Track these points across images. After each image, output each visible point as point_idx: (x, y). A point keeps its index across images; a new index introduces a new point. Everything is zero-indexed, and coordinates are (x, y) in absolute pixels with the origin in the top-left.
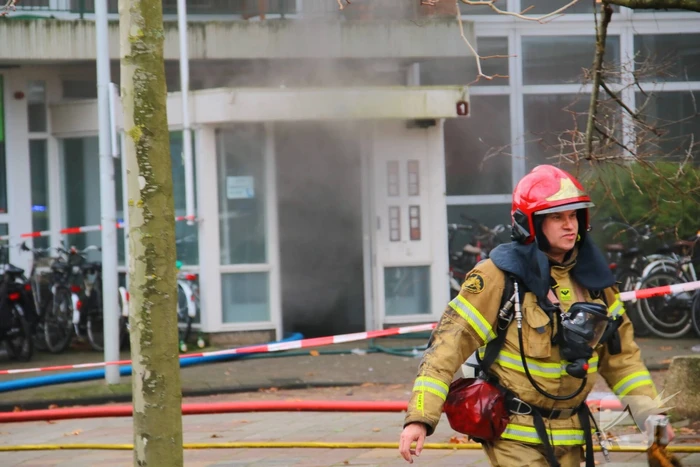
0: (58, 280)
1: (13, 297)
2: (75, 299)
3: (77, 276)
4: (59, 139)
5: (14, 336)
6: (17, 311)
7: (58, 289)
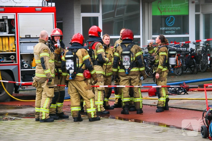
0: (204, 52)
1: (192, 57)
2: (209, 58)
3: (209, 51)
4: (203, 14)
5: (192, 67)
6: (193, 60)
7: (203, 55)
